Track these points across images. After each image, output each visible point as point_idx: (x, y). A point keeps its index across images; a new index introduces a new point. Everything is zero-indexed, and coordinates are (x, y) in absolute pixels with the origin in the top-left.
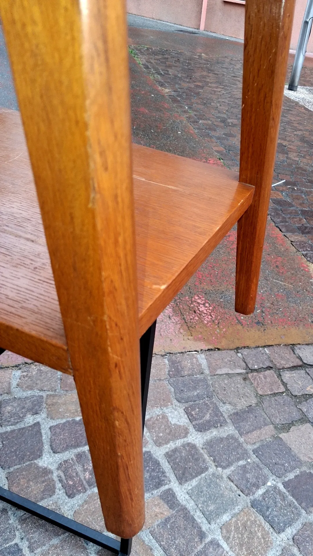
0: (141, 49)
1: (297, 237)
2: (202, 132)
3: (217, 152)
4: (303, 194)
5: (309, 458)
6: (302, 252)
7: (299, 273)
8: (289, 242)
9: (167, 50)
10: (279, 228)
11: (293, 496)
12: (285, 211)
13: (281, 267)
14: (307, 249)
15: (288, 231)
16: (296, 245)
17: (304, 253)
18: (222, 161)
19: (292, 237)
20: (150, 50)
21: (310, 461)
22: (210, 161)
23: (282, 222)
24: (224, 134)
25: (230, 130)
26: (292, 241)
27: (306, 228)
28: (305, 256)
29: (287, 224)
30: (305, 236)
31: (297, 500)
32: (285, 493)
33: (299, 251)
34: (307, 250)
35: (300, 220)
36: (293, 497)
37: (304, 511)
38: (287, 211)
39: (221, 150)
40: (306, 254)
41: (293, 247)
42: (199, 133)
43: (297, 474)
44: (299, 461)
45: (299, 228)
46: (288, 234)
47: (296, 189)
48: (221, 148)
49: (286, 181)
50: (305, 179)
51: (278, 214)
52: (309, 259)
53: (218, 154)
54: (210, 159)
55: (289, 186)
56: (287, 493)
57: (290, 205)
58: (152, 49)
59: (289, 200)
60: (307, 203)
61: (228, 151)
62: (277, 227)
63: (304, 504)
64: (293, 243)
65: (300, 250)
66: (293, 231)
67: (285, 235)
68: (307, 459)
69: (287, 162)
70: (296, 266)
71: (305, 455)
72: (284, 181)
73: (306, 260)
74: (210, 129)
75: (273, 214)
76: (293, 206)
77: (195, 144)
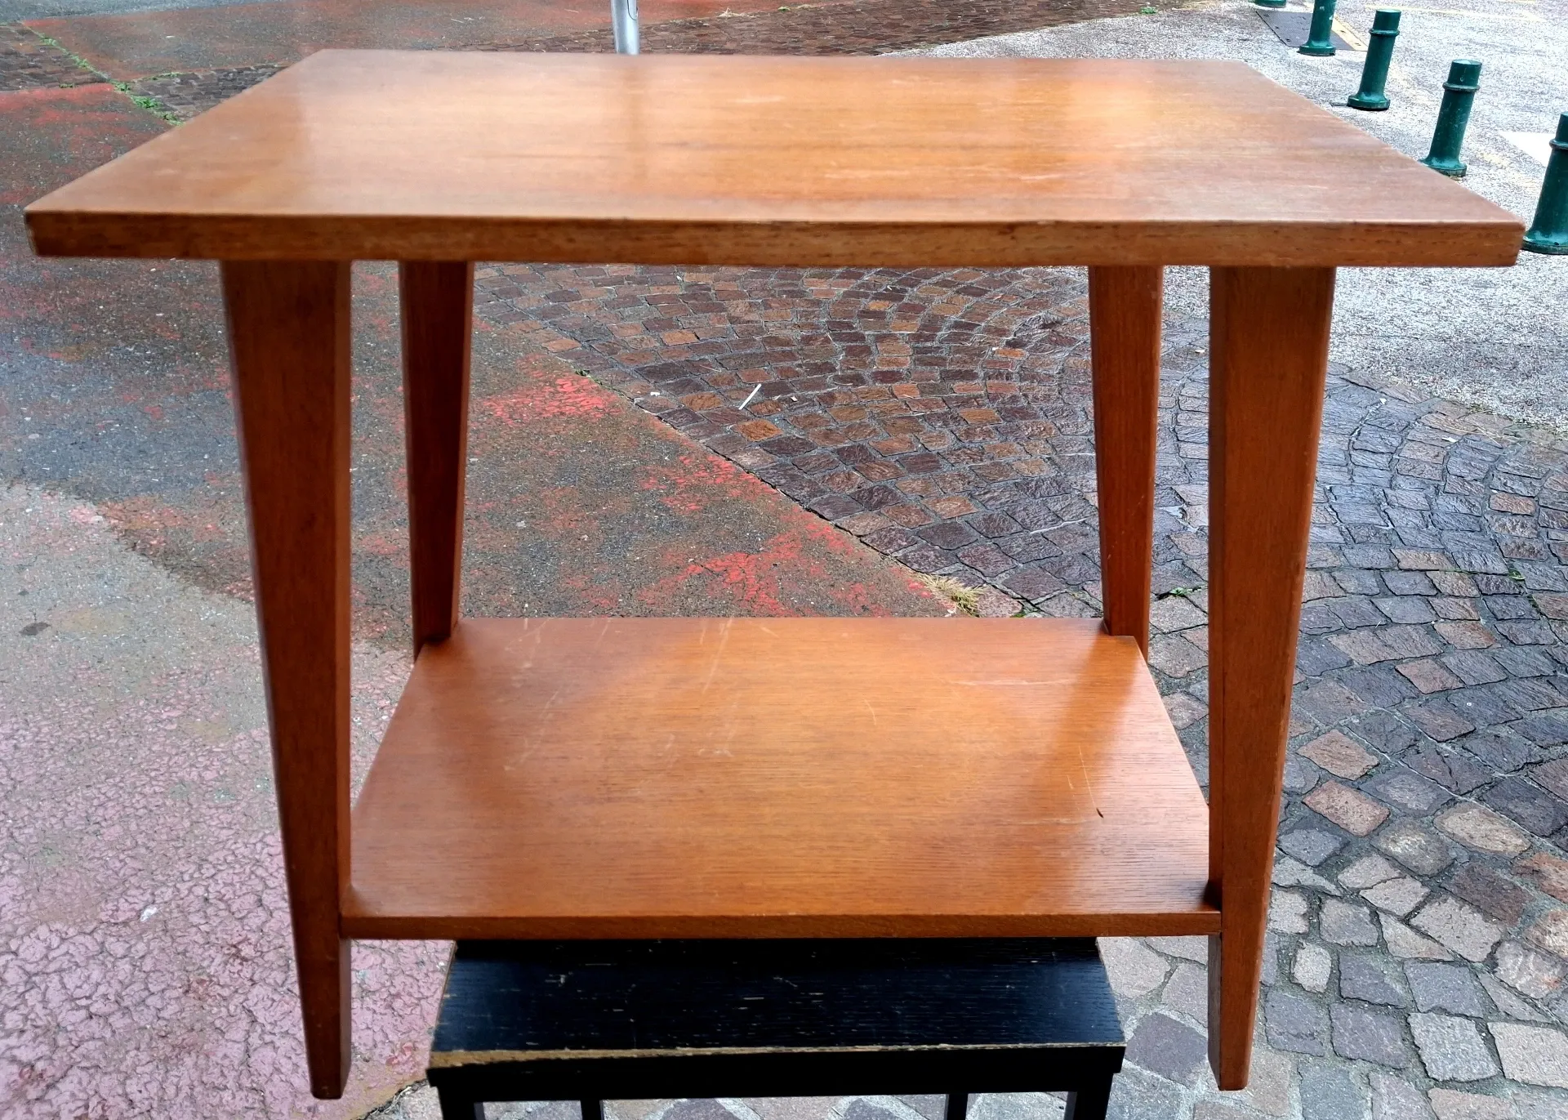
0: (164, 86)
1: (866, 523)
2: (491, 307)
3: (565, 354)
4: (816, 408)
5: (1140, 987)
6: (894, 555)
7: (916, 609)
8: (855, 540)
9: (240, 72)
10: (816, 512)
11: (1149, 1067)
12: (803, 466)
13: (874, 606)
14: (900, 545)
15: (837, 514)
16: (872, 541)
17: (900, 554)
18: (589, 376)
19: (854, 525)
20: (195, 83)
21: (1144, 993)
22: (562, 386)
23: (812, 495)
24: (548, 297)
25: (556, 280)
26: (859, 536)
27: (871, 491)
28: (905, 561)
29: (825, 497)
30: (880, 514)
31: (1159, 1071)
32: (1133, 1069)
33: (887, 555)
34: (900, 547)
35: (849, 477)
36: (1152, 1070)
37: (1181, 1087)
38: (808, 464)
39: (570, 347)
40: (905, 556)
41: (870, 549)
42: (484, 312)
43: (1135, 1027)
44: (1126, 1002)
45: (857, 498)
46: (843, 521)
47: (794, 399)
48: (567, 343)
49: (763, 385)
50: (800, 366)
51: (793, 478)
52: (916, 566)
53: (569, 361)
54: (559, 381)
55: (777, 398)
56: (1138, 1067)
57: (806, 445)
58: (196, 78)
59: (795, 433)
60: (837, 429)
61: (586, 344)
62: (808, 510)
63: (1175, 1075)
64: (863, 539)
65: (888, 551)
66: (847, 511)
67: (836, 526)
68: (1138, 992)
69: (737, 331)
70: (901, 593)
71: (1130, 985)
72: (759, 386)
73: (910, 570)
74: (506, 293)
75: (783, 481)
76: (812, 447)
77: (498, 350)
